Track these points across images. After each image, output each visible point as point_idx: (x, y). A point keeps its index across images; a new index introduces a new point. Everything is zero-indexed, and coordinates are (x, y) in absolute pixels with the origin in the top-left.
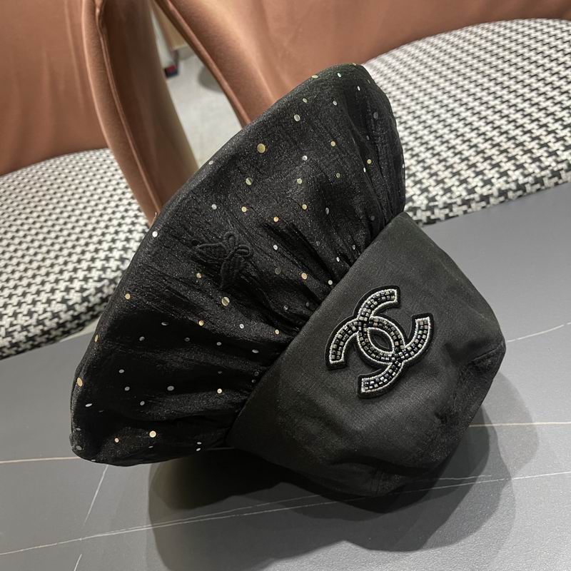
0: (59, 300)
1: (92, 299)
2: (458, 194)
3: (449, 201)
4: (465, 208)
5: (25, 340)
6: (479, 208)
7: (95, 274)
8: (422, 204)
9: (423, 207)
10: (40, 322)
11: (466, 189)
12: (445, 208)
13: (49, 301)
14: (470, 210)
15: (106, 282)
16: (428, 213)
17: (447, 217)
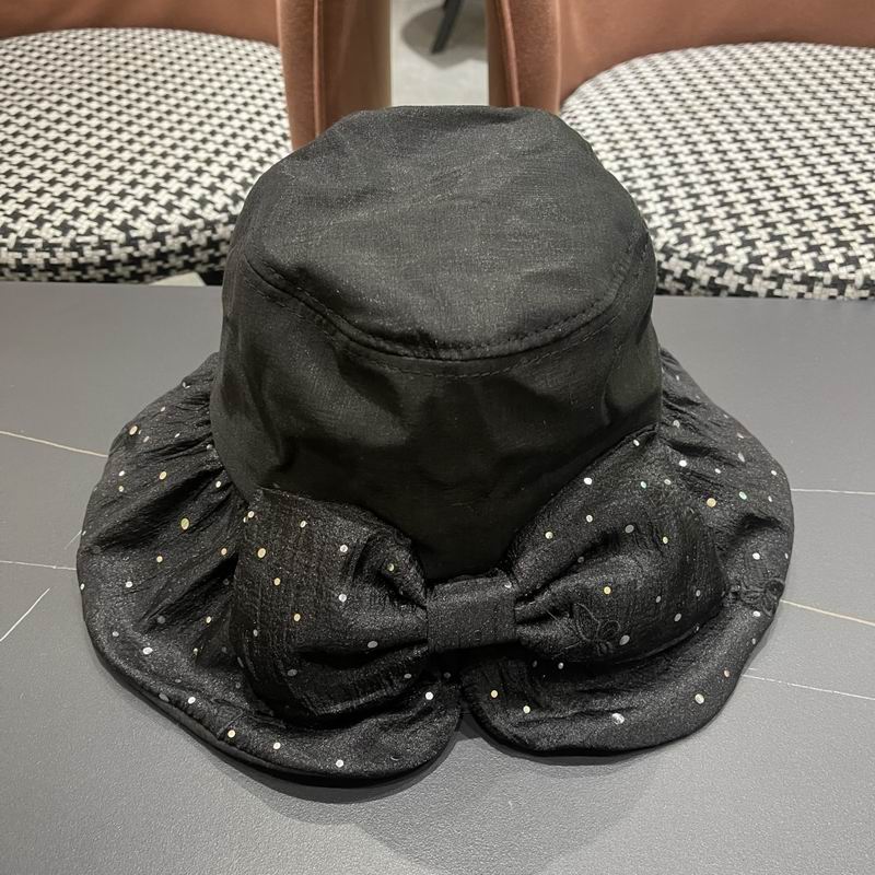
0: (117, 223)
1: (169, 240)
2: (799, 264)
3: (782, 271)
4: (802, 289)
5: (42, 267)
6: (824, 297)
7: (187, 204)
8: (738, 261)
9: (738, 268)
10: (75, 247)
11: (814, 260)
12: (772, 279)
13: (100, 220)
14: (809, 295)
15: (199, 223)
16: (743, 280)
17: (770, 294)
